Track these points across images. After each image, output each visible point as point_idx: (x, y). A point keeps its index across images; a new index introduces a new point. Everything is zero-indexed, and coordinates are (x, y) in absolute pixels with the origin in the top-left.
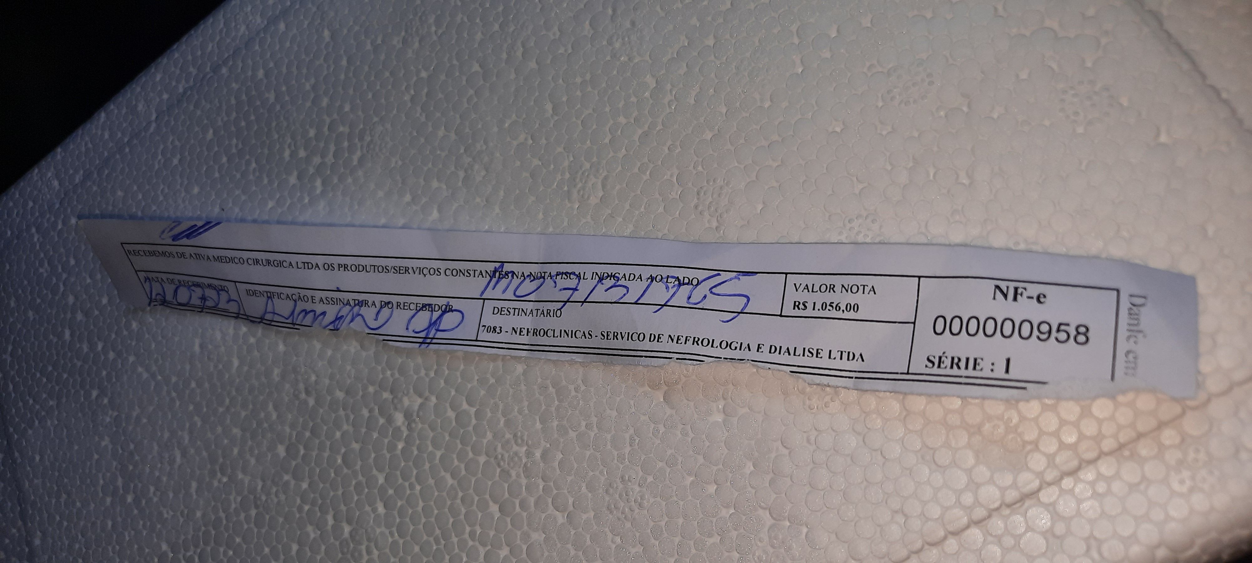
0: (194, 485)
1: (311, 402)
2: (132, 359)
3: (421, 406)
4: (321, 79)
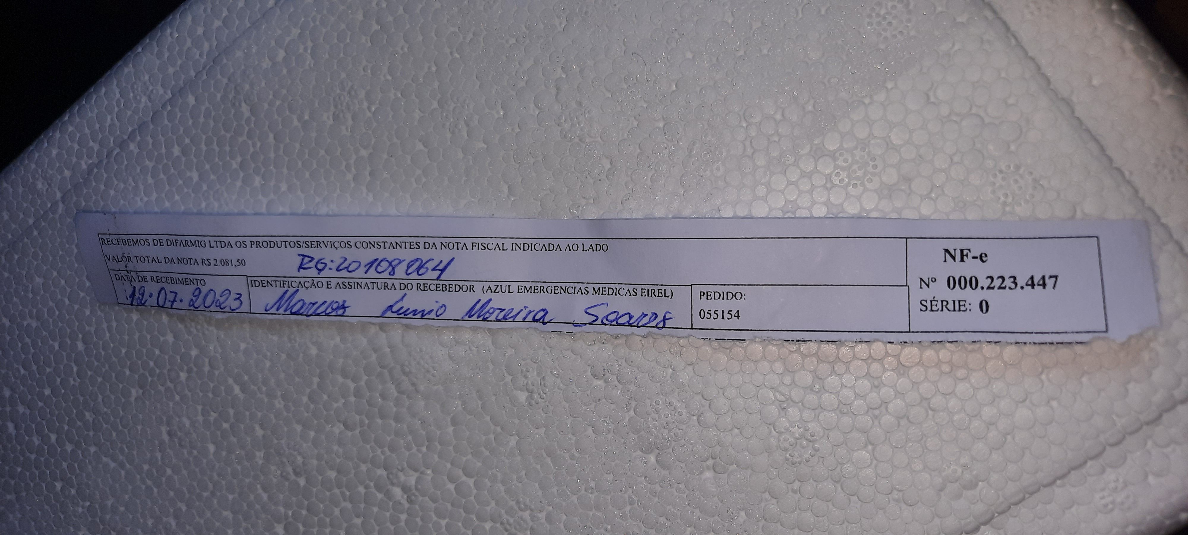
1: (302, 482)
2: (93, 449)
3: (418, 481)
4: (248, 157)
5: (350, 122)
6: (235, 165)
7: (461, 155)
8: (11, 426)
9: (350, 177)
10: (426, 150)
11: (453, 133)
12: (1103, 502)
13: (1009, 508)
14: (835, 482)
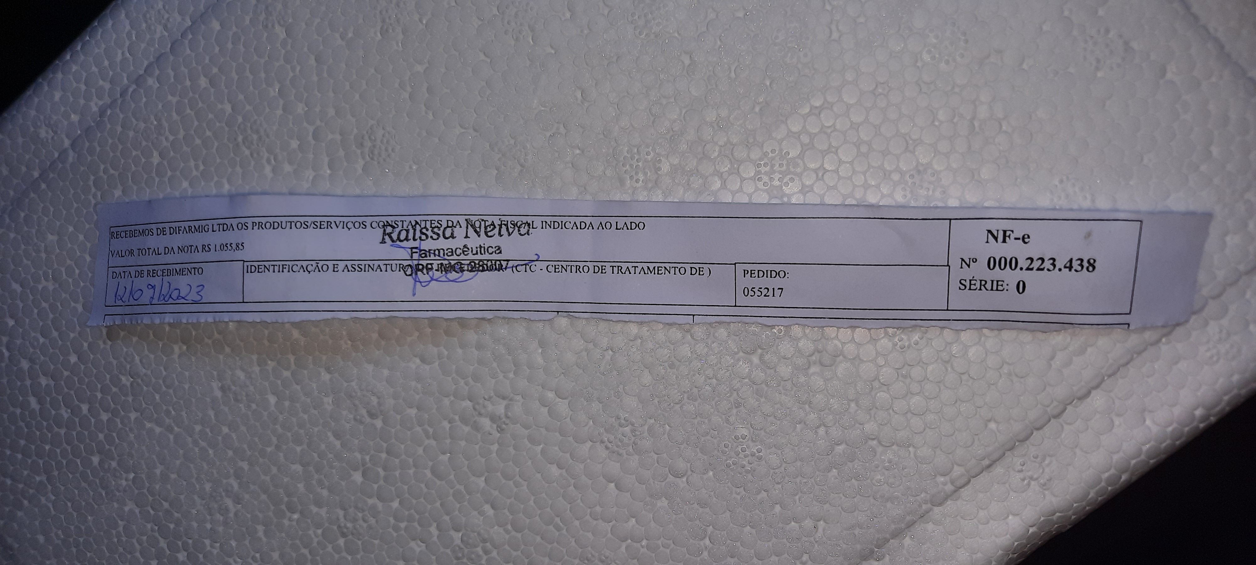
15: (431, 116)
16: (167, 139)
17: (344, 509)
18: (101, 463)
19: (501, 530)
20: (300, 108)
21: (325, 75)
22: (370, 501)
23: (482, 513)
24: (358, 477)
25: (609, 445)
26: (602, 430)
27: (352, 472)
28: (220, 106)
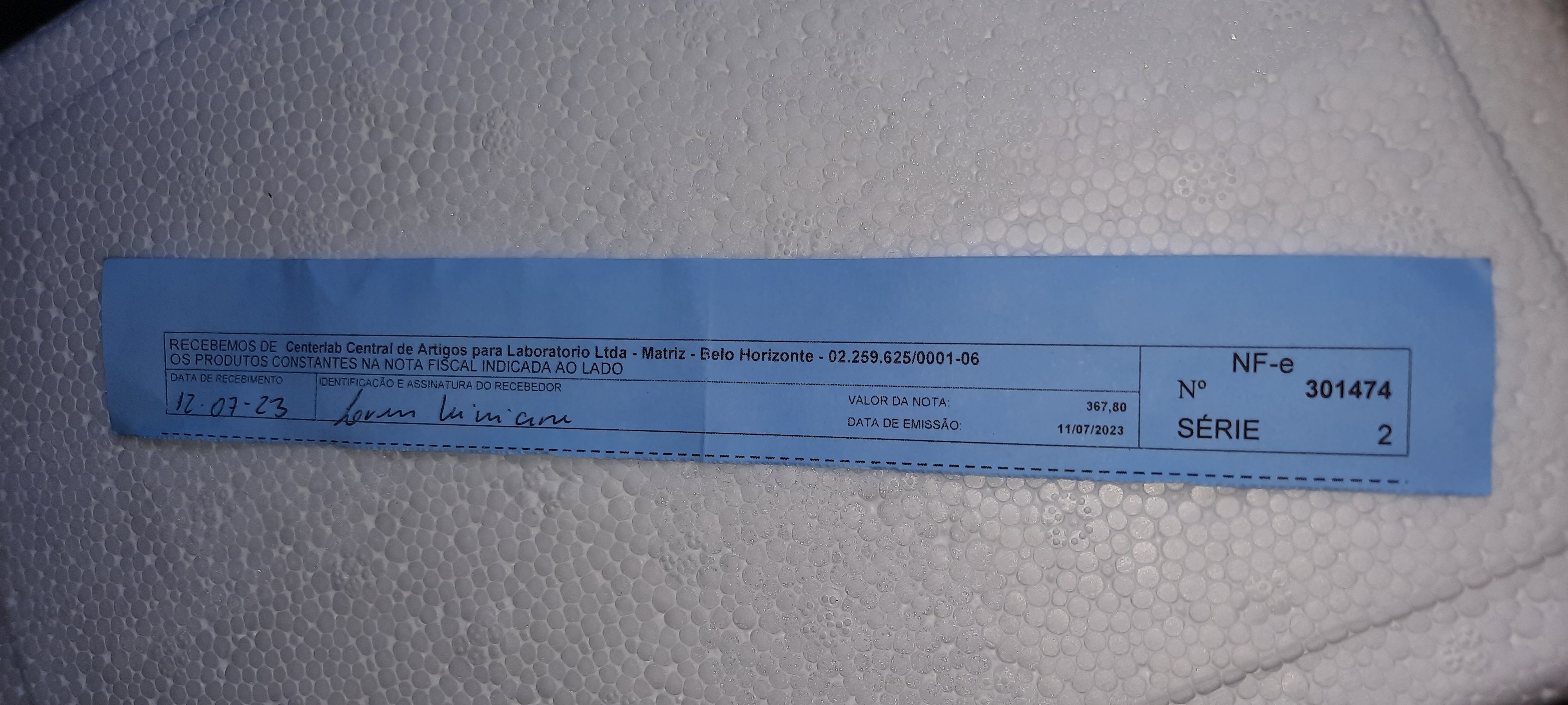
0: (245, 551)
3: (562, 487)
4: (413, 34)
5: (555, 10)
6: (394, 41)
7: (694, 77)
8: (37, 332)
9: (542, 81)
10: (650, 63)
11: (689, 46)
12: (1447, 658)
13: (1325, 645)
14: (1105, 575)
15: (565, 114)
16: (262, 66)
17: (344, 555)
18: (90, 424)
19: (517, 633)
20: (420, 68)
21: (458, 35)
22: (377, 555)
23: (500, 606)
24: (369, 522)
25: (670, 566)
26: (666, 545)
27: (365, 515)
28: (330, 43)
